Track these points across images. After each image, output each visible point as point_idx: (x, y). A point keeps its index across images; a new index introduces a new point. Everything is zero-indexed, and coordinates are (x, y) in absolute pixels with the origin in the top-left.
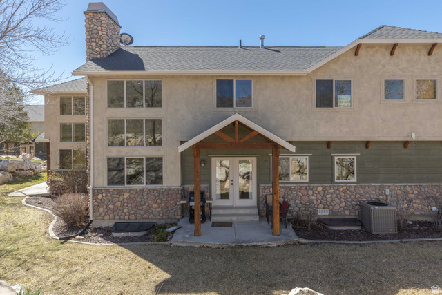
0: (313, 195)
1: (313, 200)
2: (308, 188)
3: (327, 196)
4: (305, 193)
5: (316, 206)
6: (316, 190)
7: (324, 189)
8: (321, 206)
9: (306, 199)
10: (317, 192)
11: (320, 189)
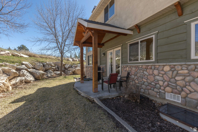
0: (158, 75)
1: (158, 81)
2: (153, 67)
3: (177, 78)
4: (151, 72)
5: (162, 88)
6: (163, 70)
7: (173, 69)
8: (168, 89)
9: (151, 78)
10: (163, 72)
11: (167, 68)
